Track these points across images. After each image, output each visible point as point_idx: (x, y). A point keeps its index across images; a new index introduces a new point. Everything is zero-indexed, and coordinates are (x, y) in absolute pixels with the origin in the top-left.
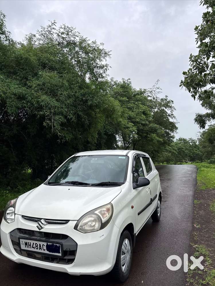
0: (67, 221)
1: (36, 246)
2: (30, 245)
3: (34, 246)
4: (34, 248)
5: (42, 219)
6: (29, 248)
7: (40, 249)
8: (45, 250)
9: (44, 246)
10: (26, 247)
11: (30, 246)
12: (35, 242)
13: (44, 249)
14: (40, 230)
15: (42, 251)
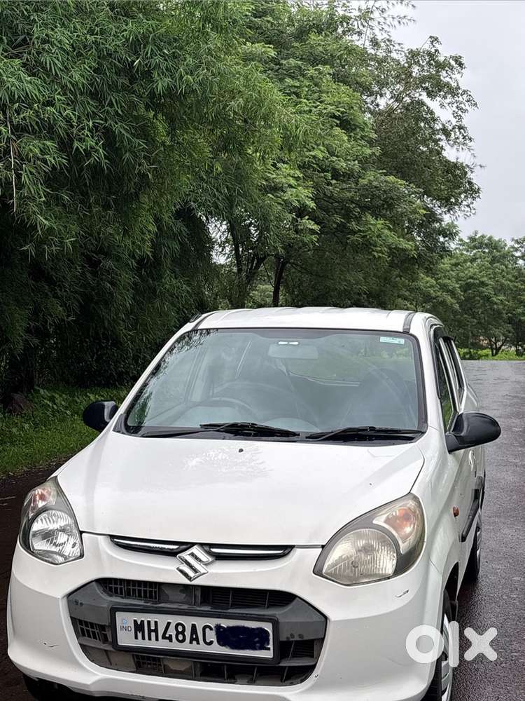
0: (286, 550)
1: (178, 633)
2: (156, 631)
3: (172, 632)
4: (170, 638)
5: (193, 544)
6: (150, 639)
7: (191, 642)
8: (211, 643)
9: (207, 630)
10: (136, 638)
11: (153, 634)
12: (174, 620)
13: (208, 641)
14: (190, 579)
15: (201, 648)
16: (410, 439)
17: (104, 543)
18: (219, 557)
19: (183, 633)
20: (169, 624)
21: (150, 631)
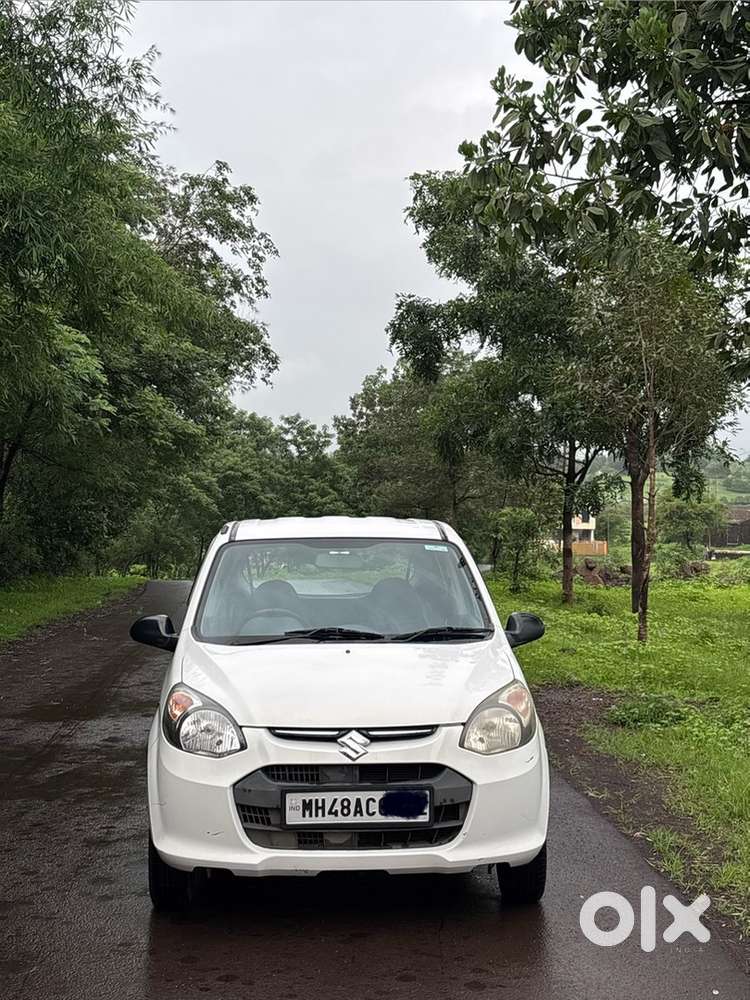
0: (432, 729)
1: (343, 807)
2: (323, 808)
3: (338, 807)
4: (336, 814)
5: (349, 730)
7: (355, 815)
8: (374, 813)
9: (371, 802)
10: (304, 816)
11: (320, 811)
12: (340, 796)
13: (371, 812)
14: (352, 759)
15: (365, 819)
16: (482, 638)
17: (265, 734)
18: (374, 739)
19: (348, 807)
20: (335, 800)
21: (317, 808)
